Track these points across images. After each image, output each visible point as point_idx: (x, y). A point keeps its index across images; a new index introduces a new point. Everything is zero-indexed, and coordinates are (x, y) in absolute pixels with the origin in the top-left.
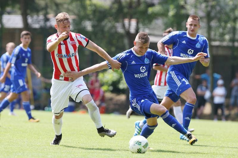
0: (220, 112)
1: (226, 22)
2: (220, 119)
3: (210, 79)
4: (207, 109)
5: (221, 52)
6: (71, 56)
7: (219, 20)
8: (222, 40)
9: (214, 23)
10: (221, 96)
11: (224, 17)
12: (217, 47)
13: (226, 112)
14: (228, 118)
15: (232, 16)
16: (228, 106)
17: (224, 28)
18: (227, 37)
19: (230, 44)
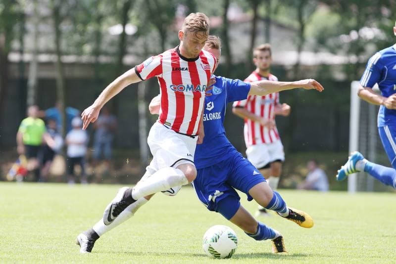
0: (77, 170)
1: (85, 23)
2: (78, 181)
3: (61, 117)
4: (58, 166)
5: (77, 73)
6: (200, 89)
7: (75, 21)
8: (80, 53)
9: (66, 26)
10: (79, 144)
11: (81, 16)
12: (72, 65)
13: (89, 170)
14: (91, 179)
15: (94, 13)
16: (91, 160)
17: (82, 33)
18: (88, 48)
19: (92, 59)
